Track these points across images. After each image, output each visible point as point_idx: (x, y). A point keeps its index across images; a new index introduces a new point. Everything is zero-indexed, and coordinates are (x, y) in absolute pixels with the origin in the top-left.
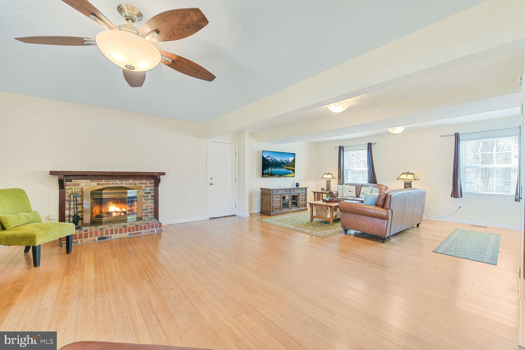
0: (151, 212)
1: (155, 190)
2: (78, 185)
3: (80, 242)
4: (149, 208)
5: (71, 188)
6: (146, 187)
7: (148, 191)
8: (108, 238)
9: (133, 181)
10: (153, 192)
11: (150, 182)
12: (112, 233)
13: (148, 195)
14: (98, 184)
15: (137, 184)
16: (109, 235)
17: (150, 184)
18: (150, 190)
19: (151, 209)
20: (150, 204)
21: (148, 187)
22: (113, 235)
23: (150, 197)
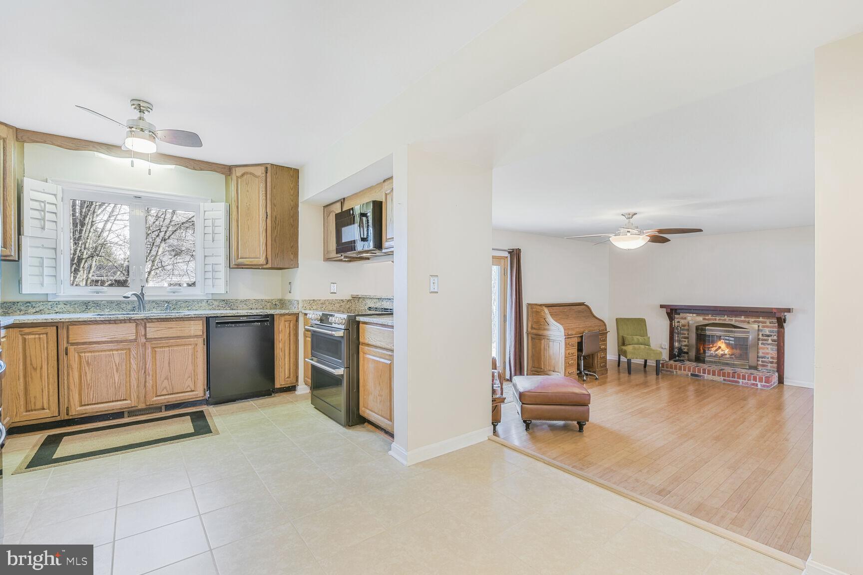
0: (772, 363)
1: (778, 332)
2: (685, 318)
3: (675, 373)
4: (769, 356)
5: (680, 320)
6: (764, 327)
7: (768, 333)
8: (701, 376)
9: (745, 318)
10: (775, 335)
11: (771, 320)
12: (704, 373)
13: (766, 338)
14: (704, 319)
15: (750, 322)
16: (702, 374)
17: (770, 323)
18: (770, 332)
19: (772, 358)
20: (769, 351)
21: (767, 327)
22: (706, 375)
23: (770, 341)
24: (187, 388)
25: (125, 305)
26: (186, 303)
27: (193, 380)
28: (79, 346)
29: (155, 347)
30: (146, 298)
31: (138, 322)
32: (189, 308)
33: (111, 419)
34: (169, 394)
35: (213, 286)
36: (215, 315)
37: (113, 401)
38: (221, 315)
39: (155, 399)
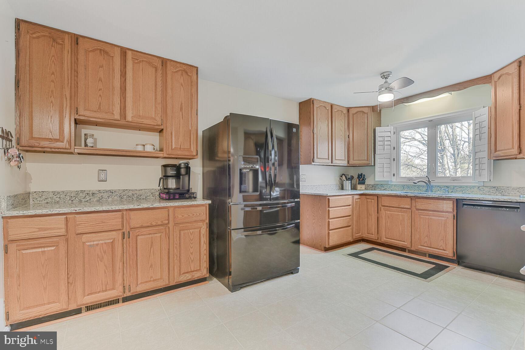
24: (441, 246)
25: (422, 188)
26: (461, 188)
27: (445, 242)
28: (385, 208)
29: (421, 215)
30: (432, 184)
31: (412, 198)
32: (463, 192)
33: (400, 250)
34: (428, 247)
35: (480, 175)
36: (462, 198)
37: (399, 241)
38: (467, 198)
39: (420, 247)
